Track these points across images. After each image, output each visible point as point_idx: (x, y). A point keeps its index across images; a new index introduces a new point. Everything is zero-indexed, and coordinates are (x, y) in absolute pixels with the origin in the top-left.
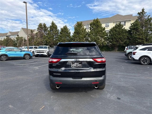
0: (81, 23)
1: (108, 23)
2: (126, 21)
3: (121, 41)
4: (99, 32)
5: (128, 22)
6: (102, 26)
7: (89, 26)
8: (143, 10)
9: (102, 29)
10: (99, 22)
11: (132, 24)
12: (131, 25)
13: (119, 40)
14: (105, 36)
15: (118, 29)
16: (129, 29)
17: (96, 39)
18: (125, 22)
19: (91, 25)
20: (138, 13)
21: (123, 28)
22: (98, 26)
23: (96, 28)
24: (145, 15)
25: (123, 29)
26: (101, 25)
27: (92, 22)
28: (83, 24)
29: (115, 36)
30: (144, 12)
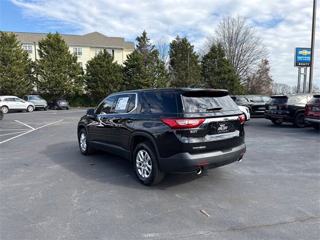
0: (14, 36)
1: (78, 46)
2: (116, 49)
3: (114, 88)
4: (66, 64)
5: (119, 50)
6: (70, 52)
7: (38, 48)
8: (144, 34)
9: (71, 59)
10: (63, 42)
11: (129, 57)
12: (127, 59)
13: (110, 84)
14: (79, 74)
15: (104, 64)
16: (124, 66)
17: (60, 80)
18: (113, 51)
19: (40, 45)
20: (136, 38)
21: (114, 62)
22: (60, 50)
23: (58, 55)
24: (148, 44)
25: (114, 64)
26: (68, 49)
27: (45, 39)
28: (18, 39)
29: (101, 77)
30: (146, 38)
